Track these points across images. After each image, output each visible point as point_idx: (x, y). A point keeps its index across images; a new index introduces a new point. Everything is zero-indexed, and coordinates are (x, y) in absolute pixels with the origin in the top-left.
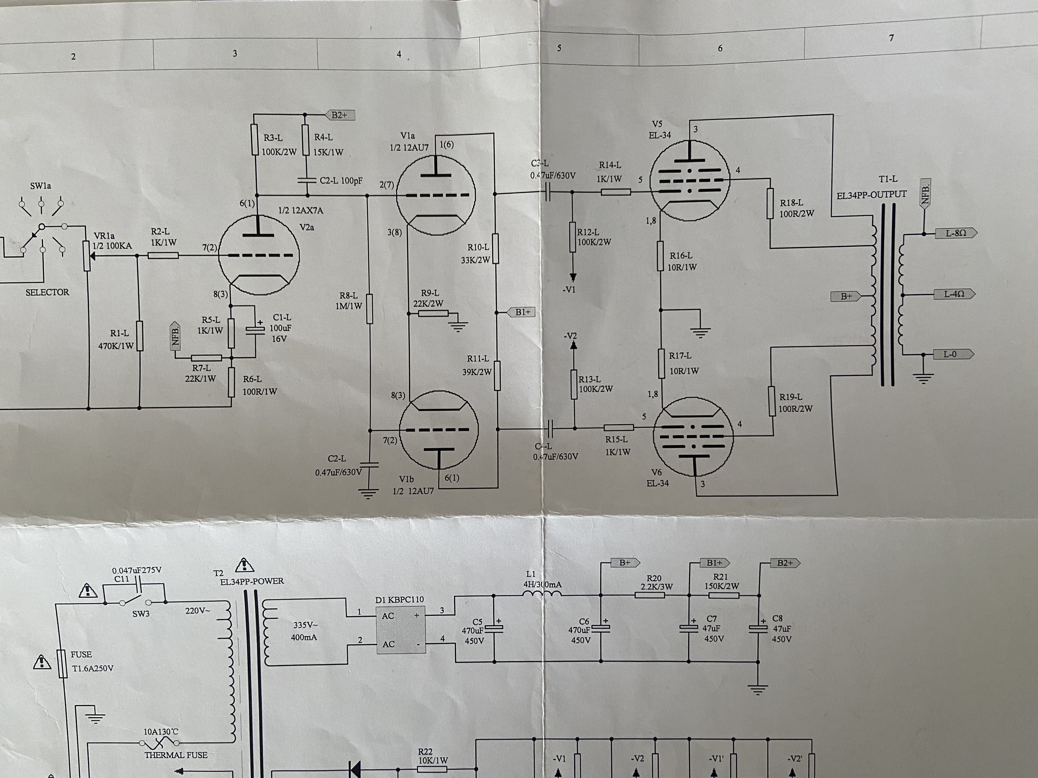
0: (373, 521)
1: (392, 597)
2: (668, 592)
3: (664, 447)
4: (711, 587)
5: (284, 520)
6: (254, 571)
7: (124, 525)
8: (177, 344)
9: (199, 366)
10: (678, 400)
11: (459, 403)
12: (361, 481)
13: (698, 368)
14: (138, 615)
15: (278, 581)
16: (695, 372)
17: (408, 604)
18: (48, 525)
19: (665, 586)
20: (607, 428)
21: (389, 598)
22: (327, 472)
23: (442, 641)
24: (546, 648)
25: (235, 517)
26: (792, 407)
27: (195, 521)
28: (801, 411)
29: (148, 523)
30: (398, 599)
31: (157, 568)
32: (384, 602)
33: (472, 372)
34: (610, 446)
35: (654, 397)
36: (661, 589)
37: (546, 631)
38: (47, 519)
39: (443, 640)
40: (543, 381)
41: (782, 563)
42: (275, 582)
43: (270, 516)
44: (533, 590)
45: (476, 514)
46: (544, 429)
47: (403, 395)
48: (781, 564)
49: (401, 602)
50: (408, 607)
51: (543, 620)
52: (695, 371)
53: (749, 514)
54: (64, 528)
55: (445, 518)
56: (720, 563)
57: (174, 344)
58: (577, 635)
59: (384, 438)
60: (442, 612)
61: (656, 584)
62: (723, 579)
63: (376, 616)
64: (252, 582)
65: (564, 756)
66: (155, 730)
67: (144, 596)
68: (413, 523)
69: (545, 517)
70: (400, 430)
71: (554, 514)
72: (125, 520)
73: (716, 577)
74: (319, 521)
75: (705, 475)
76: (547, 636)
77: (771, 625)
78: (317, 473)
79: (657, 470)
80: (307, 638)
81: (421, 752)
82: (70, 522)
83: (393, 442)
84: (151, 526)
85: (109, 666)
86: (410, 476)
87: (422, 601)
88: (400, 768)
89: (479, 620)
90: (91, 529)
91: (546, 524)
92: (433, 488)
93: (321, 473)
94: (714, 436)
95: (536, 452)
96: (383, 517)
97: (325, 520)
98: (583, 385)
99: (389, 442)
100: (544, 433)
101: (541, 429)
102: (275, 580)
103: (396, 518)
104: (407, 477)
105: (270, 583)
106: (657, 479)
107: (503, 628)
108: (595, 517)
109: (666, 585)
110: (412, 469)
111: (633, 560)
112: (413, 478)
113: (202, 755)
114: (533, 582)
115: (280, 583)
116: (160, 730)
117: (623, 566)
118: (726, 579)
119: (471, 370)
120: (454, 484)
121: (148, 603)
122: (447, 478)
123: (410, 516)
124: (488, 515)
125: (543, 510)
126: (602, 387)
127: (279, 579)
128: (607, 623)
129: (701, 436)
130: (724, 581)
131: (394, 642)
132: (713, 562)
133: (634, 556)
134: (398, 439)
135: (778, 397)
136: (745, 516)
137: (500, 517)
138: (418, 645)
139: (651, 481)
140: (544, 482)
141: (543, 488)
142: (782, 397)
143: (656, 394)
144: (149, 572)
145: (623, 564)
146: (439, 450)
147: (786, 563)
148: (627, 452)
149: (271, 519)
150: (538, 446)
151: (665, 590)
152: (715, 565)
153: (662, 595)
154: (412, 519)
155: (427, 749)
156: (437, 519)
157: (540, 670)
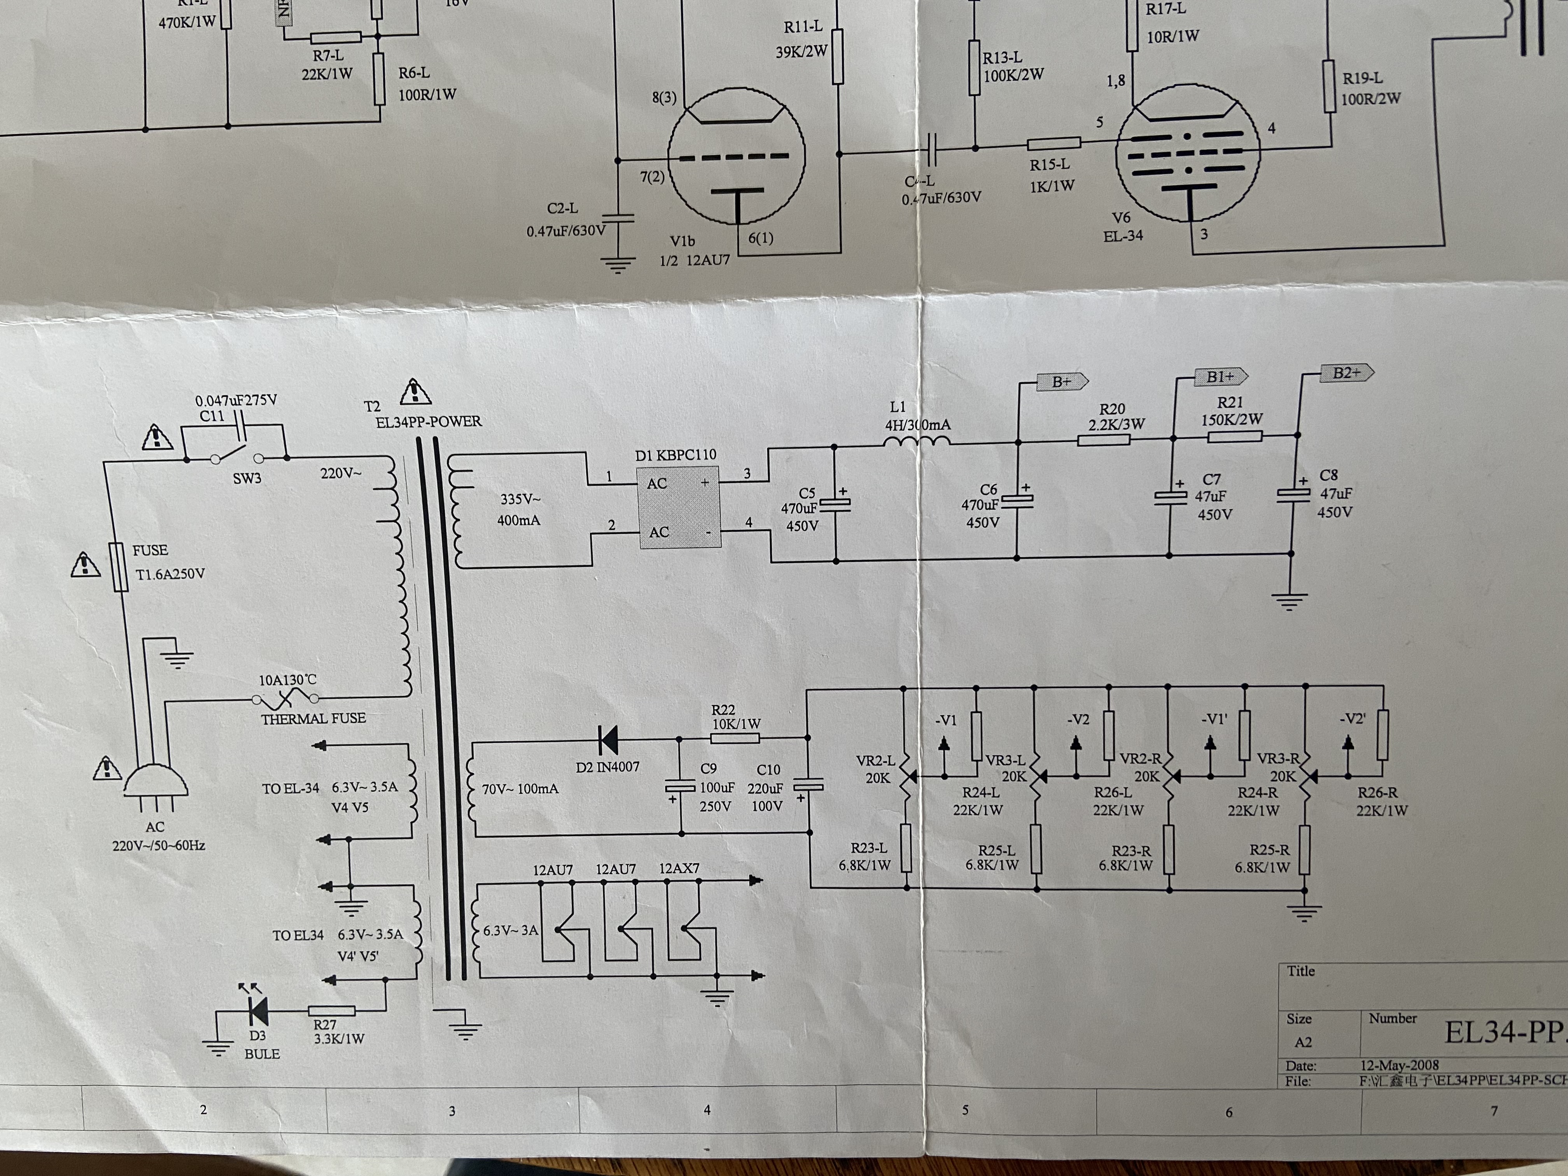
0: (628, 308)
1: (664, 451)
2: (1135, 433)
3: (1135, 173)
4: (1212, 421)
5: (477, 307)
6: (431, 403)
7: (211, 315)
8: (286, 15)
9: (325, 51)
10: (1161, 91)
11: (769, 109)
12: (605, 244)
13: (1198, 31)
14: (243, 481)
15: (472, 422)
16: (1192, 38)
17: (690, 463)
18: (85, 317)
19: (1131, 423)
20: (1032, 145)
21: (659, 451)
22: (546, 231)
23: (749, 526)
24: (924, 537)
25: (396, 303)
26: (1364, 96)
27: (328, 308)
28: (1381, 103)
29: (249, 311)
30: (674, 455)
31: (269, 395)
32: (650, 460)
33: (792, 52)
34: (1038, 176)
35: (1118, 86)
36: (1124, 429)
37: (923, 507)
38: (82, 307)
39: (750, 524)
40: (920, 61)
41: (1341, 373)
42: (468, 423)
43: (453, 301)
44: (901, 435)
45: (804, 295)
46: (922, 150)
47: (672, 96)
48: (1339, 375)
49: (679, 459)
50: (689, 469)
51: (918, 489)
52: (1192, 36)
53: (1288, 281)
54: (111, 322)
55: (751, 302)
56: (1230, 376)
57: (281, 15)
58: (977, 513)
59: (642, 172)
60: (748, 476)
61: (1116, 420)
62: (1234, 407)
63: (637, 484)
64: (429, 423)
65: (954, 716)
66: (277, 677)
67: (252, 446)
68: (695, 311)
69: (924, 298)
70: (669, 159)
71: (941, 292)
72: (212, 308)
73: (1222, 402)
74: (537, 308)
75: (1209, 219)
76: (925, 517)
77: (1317, 486)
78: (530, 232)
79: (1121, 213)
80: (523, 521)
81: (716, 710)
82: (123, 312)
83: (657, 179)
84: (255, 318)
85: (197, 570)
86: (689, 237)
87: (713, 457)
88: (683, 737)
89: (809, 490)
90: (156, 323)
91: (926, 312)
92: (729, 256)
93: (536, 232)
94: (1226, 151)
95: (908, 191)
96: (644, 301)
97: (547, 306)
98: (990, 68)
99: (652, 179)
100: (921, 156)
101: (914, 151)
102: (467, 419)
103: (666, 304)
104: (684, 237)
105: (459, 424)
106: (1123, 229)
107: (850, 504)
108: (1013, 295)
109: (1133, 420)
110: (692, 225)
111: (1076, 376)
112: (694, 240)
113: (358, 718)
114: (901, 421)
115: (475, 425)
116: (286, 676)
117: (1058, 388)
118: (1240, 406)
119: (791, 49)
120: (765, 249)
121: (259, 459)
122: (753, 238)
123: (690, 300)
124: (824, 295)
125: (920, 286)
126: (1025, 72)
127: (474, 417)
128: (1029, 492)
129: (1203, 152)
130: (1237, 411)
131: (667, 528)
132: (1218, 376)
133: (1077, 369)
134: (667, 173)
135: (1340, 79)
136: (1279, 285)
137: (846, 299)
138: (707, 533)
139: (1111, 232)
140: (921, 241)
141: (919, 250)
142: (1348, 79)
143: (1122, 80)
144: (256, 404)
145: (1058, 384)
146: (738, 192)
147: (1349, 373)
148: (1068, 185)
149: (455, 304)
150: (911, 181)
151: (1130, 431)
152: (1221, 381)
153: (1126, 440)
154: (694, 304)
155: (726, 706)
156: (737, 304)
157: (914, 574)
